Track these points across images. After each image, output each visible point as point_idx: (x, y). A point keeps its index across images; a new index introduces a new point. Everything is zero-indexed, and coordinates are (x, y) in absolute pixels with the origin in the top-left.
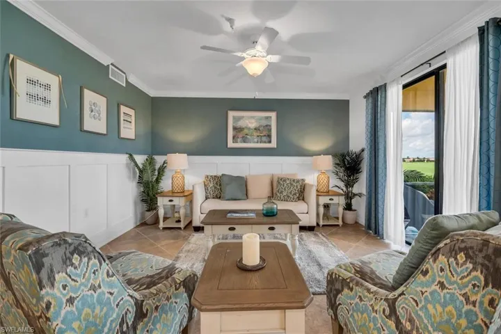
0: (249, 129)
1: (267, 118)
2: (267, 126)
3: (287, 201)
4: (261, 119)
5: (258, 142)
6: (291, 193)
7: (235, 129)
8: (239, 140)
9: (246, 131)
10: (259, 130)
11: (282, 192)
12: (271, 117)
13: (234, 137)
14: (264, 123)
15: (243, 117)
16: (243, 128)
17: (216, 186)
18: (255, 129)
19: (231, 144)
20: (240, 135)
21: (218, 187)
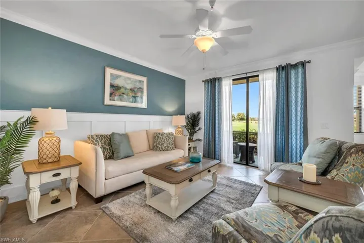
0: (126, 89)
1: (140, 81)
2: (140, 88)
3: (168, 150)
4: (136, 81)
5: (132, 102)
6: (169, 144)
7: (112, 86)
8: (116, 98)
9: (122, 90)
10: (134, 91)
11: (162, 144)
12: (143, 81)
13: (111, 94)
14: (138, 85)
15: (121, 76)
16: (120, 88)
17: (104, 146)
18: (131, 90)
19: (107, 101)
20: (117, 93)
21: (107, 147)
